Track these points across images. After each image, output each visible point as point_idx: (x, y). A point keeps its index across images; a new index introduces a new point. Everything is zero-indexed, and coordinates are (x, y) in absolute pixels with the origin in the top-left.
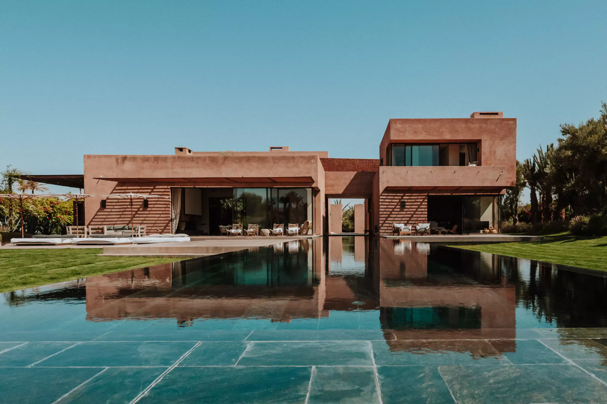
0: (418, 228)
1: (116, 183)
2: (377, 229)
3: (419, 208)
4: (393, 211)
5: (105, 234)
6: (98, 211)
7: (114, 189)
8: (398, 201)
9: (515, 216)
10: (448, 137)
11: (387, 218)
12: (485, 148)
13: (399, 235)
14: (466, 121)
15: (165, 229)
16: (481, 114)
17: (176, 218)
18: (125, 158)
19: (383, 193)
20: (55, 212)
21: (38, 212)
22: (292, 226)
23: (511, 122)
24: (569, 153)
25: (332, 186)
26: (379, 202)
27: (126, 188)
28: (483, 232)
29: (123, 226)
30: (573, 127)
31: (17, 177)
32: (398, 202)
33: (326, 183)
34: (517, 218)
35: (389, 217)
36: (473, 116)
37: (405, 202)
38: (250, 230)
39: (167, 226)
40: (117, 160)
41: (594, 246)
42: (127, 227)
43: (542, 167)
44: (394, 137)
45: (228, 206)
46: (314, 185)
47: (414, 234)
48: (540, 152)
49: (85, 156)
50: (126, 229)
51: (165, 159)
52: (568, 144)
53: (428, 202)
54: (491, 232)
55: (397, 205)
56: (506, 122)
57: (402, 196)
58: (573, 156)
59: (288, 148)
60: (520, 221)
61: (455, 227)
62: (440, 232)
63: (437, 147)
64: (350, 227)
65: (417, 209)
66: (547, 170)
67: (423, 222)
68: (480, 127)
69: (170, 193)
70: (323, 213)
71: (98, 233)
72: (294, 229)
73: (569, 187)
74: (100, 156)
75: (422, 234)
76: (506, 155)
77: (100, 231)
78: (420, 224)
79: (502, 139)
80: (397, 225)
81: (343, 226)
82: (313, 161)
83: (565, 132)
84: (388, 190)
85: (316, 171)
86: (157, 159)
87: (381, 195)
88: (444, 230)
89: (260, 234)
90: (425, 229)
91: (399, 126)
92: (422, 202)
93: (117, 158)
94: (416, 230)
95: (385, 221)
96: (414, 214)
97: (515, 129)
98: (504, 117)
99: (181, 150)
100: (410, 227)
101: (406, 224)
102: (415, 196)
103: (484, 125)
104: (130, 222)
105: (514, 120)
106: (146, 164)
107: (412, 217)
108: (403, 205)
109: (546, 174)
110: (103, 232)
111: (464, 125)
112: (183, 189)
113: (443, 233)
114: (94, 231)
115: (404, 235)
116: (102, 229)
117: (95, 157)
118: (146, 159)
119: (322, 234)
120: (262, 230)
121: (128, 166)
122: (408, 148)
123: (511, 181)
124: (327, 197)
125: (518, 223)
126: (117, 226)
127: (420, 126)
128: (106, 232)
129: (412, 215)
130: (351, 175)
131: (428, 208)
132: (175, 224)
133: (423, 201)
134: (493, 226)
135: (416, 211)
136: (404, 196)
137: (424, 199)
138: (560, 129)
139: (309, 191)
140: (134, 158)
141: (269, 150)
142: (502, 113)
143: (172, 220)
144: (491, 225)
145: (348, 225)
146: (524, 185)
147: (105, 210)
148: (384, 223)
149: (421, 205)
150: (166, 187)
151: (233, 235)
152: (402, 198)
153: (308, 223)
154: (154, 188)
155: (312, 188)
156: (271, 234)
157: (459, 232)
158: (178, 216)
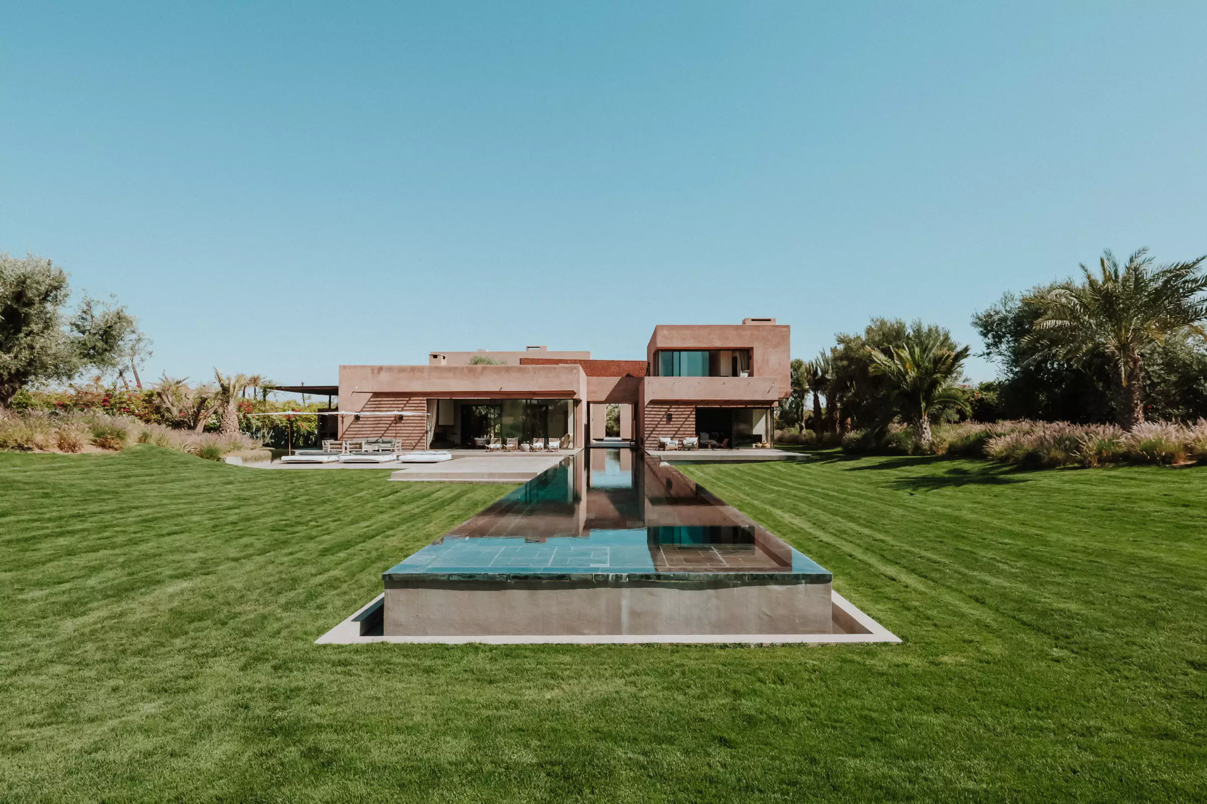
0: (685, 442)
1: (371, 394)
2: (643, 442)
3: (686, 421)
4: (659, 424)
5: (363, 450)
6: (352, 424)
7: (369, 401)
8: (664, 413)
9: (801, 422)
10: (717, 344)
11: (652, 431)
12: (757, 356)
13: (664, 450)
14: (737, 327)
15: (419, 442)
16: (752, 320)
17: (431, 430)
18: (380, 369)
19: (648, 404)
20: (297, 420)
21: (280, 420)
22: (553, 441)
23: (785, 329)
24: (845, 363)
25: (594, 392)
26: (645, 414)
27: (381, 399)
28: (756, 446)
29: (376, 439)
30: (847, 336)
31: (272, 388)
32: (664, 415)
33: (588, 390)
34: (803, 424)
35: (654, 430)
36: (744, 322)
37: (671, 415)
38: (509, 445)
39: (421, 439)
40: (373, 370)
41: (847, 470)
42: (380, 440)
43: (825, 372)
44: (661, 344)
45: (480, 413)
46: (575, 397)
47: (679, 449)
48: (823, 354)
49: (340, 366)
50: (379, 443)
51: (421, 369)
52: (842, 355)
53: (696, 414)
54: (763, 447)
55: (663, 418)
56: (778, 329)
57: (669, 409)
58: (849, 366)
59: (546, 347)
60: (807, 428)
61: (726, 440)
62: (709, 446)
63: (707, 353)
64: (615, 429)
65: (684, 422)
66: (828, 376)
67: (691, 436)
68: (752, 334)
69: (426, 405)
70: (584, 421)
71: (356, 448)
72: (554, 443)
73: (850, 397)
74: (355, 367)
75: (689, 449)
76: (780, 364)
77: (358, 446)
78: (688, 438)
79: (776, 346)
80: (663, 440)
81: (607, 427)
82: (575, 371)
83: (841, 341)
84: (653, 402)
85: (578, 382)
86: (413, 369)
87: (647, 407)
88: (714, 442)
89: (519, 448)
90: (693, 444)
91: (665, 332)
92: (689, 415)
93: (373, 369)
94: (682, 444)
95: (650, 434)
96: (681, 427)
97: (788, 336)
98: (777, 324)
99: (435, 357)
100: (677, 442)
101: (672, 439)
102: (682, 408)
103: (756, 333)
104: (383, 435)
105: (788, 327)
106: (402, 375)
107: (679, 430)
108: (669, 418)
109: (829, 380)
110: (361, 448)
111: (734, 332)
112: (438, 400)
113: (713, 447)
114: (353, 446)
115: (671, 450)
116: (361, 444)
117: (350, 367)
118: (402, 370)
119: (583, 447)
120: (522, 445)
121: (384, 376)
122: (676, 354)
123: (785, 391)
124: (588, 403)
125: (804, 431)
126: (371, 440)
127: (688, 332)
128: (365, 447)
129: (679, 428)
130: (614, 381)
131: (696, 421)
132: (430, 437)
133: (691, 414)
134: (767, 440)
135: (683, 424)
136: (671, 408)
137: (691, 411)
138: (835, 338)
139: (570, 402)
140: (390, 369)
141: (525, 350)
142: (775, 320)
143: (427, 432)
144: (764, 439)
145: (613, 427)
146: (807, 391)
147: (359, 422)
148: (649, 437)
149: (688, 417)
150: (421, 398)
151: (492, 450)
152: (668, 411)
153: (569, 436)
154: (410, 400)
155: (574, 400)
156: (532, 449)
157: (730, 446)
158: (433, 428)
